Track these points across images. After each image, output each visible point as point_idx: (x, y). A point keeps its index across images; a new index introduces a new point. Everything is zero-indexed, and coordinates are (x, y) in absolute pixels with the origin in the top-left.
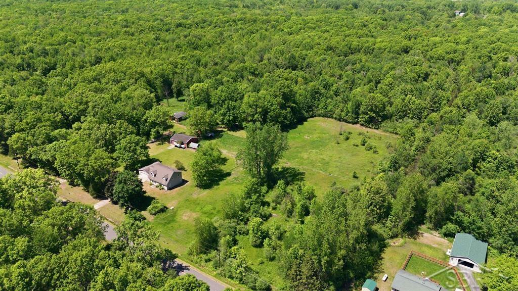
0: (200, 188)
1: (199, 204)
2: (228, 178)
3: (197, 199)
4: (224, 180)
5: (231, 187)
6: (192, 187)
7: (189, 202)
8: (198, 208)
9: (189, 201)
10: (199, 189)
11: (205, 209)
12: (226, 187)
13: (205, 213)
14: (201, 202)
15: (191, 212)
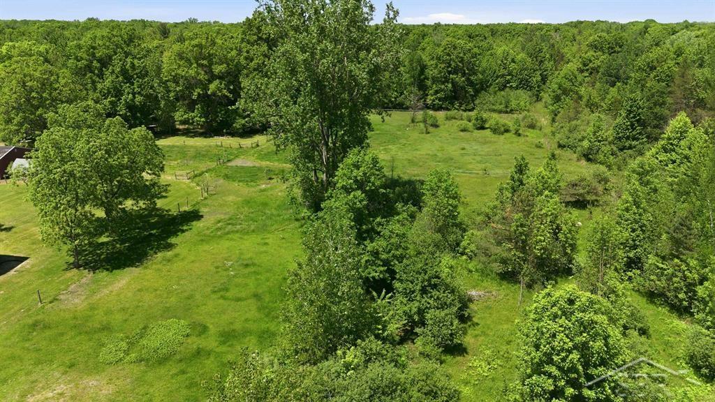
0: (94, 269)
1: (106, 328)
2: (197, 225)
3: (92, 308)
4: (183, 231)
5: (225, 244)
6: (49, 272)
7: (48, 333)
8: (112, 347)
9: (47, 327)
10: (87, 276)
11: (152, 341)
12: (206, 247)
13: (163, 361)
14: (119, 317)
15: (73, 374)
